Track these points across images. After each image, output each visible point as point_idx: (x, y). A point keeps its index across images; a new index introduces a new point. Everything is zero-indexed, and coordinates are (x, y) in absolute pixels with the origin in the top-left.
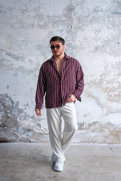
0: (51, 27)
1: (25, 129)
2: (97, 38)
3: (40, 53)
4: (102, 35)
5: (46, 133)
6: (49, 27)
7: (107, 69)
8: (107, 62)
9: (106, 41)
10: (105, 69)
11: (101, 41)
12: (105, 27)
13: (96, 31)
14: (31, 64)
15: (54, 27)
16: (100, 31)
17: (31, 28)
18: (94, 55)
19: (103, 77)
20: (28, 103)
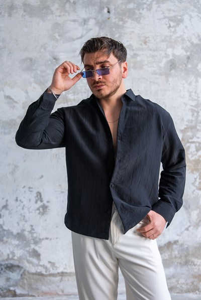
0: (58, 13)
1: (1, 265)
2: (173, 37)
3: (32, 80)
4: (186, 31)
5: (52, 271)
6: (52, 13)
7: (198, 116)
8: (198, 97)
9: (197, 45)
10: (193, 115)
11: (184, 46)
12: (193, 11)
13: (171, 19)
14: (11, 107)
15: (66, 11)
16: (179, 21)
17: (6, 15)
18: (167, 81)
19: (190, 134)
20: (7, 201)
